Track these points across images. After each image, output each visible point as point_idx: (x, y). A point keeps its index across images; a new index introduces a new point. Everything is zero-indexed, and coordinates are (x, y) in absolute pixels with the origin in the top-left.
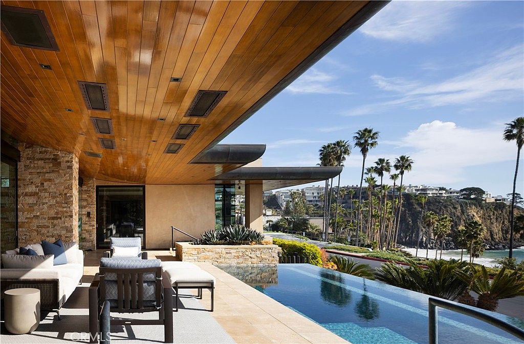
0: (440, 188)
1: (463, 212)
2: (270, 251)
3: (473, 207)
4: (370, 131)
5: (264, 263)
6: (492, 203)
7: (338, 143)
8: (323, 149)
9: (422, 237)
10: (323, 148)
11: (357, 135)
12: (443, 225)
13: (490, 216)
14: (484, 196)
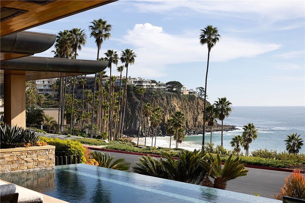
0: (152, 81)
1: (168, 103)
2: (47, 152)
3: (175, 98)
4: (104, 23)
5: (41, 166)
6: (187, 95)
7: (74, 31)
8: (59, 36)
9: (139, 126)
10: (59, 34)
11: (92, 25)
12: (157, 115)
13: (185, 107)
14: (182, 89)
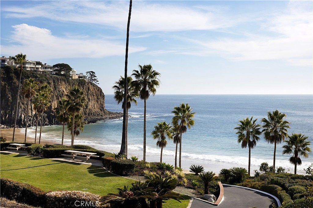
0: (37, 62)
1: (55, 88)
3: (63, 83)
6: (77, 80)
9: (21, 114)
14: (71, 72)
